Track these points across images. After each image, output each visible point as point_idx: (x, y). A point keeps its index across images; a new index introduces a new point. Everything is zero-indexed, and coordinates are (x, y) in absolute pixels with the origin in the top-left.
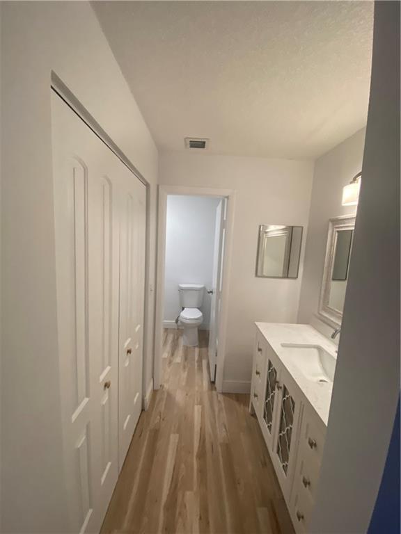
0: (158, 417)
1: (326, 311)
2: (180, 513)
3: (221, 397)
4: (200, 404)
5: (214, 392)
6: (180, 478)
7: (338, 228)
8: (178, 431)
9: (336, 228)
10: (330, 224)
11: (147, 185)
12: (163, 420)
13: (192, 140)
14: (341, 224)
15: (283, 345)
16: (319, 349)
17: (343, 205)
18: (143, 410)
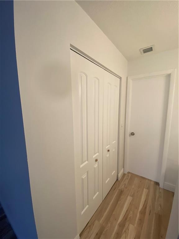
0: (124, 186)
2: (125, 231)
3: (161, 191)
4: (148, 189)
6: (129, 217)
8: (133, 196)
11: (120, 78)
12: (126, 188)
13: (144, 49)
18: (117, 180)
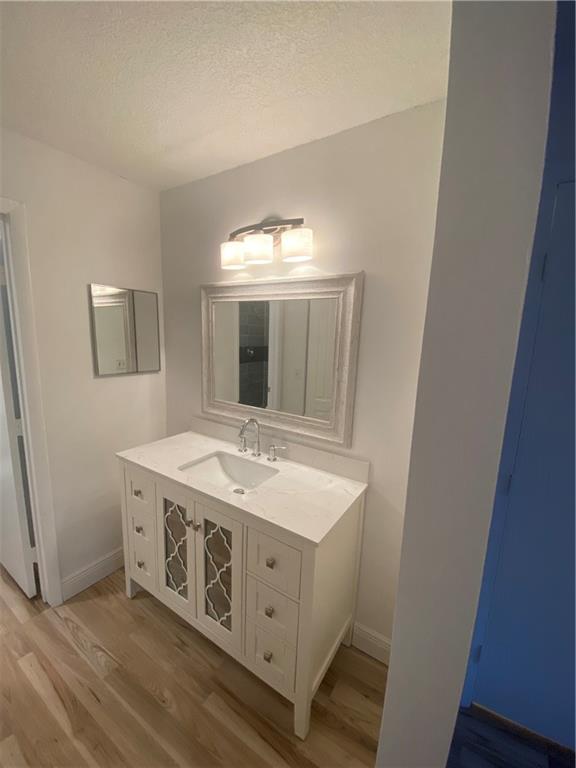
1: (214, 407)
3: (65, 612)
5: (46, 612)
7: (215, 298)
9: (212, 298)
10: (203, 293)
14: (218, 293)
15: (182, 469)
16: (220, 455)
17: (224, 268)
